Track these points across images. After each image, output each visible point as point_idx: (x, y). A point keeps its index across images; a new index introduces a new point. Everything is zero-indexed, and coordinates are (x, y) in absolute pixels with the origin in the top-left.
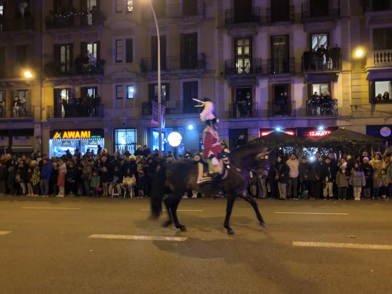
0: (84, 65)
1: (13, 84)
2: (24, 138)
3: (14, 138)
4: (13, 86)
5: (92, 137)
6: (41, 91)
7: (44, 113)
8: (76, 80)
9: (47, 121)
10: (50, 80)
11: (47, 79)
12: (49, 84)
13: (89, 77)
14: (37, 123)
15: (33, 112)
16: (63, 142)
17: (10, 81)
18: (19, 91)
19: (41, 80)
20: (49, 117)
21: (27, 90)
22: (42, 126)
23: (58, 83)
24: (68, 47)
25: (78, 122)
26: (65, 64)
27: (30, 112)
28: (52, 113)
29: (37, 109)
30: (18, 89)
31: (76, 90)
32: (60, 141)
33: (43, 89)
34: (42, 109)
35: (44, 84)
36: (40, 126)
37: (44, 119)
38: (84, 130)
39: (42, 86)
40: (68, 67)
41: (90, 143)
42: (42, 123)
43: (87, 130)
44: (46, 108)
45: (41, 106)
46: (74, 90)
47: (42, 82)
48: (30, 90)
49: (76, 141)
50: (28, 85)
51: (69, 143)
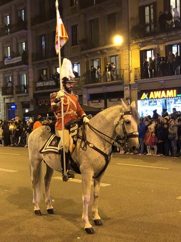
0: (168, 22)
1: (106, 51)
2: (117, 100)
3: (108, 100)
4: (106, 53)
5: (178, 95)
6: (129, 54)
7: (132, 75)
8: (161, 39)
9: (135, 83)
10: (137, 42)
11: (134, 42)
12: (136, 46)
13: (174, 33)
14: (126, 85)
15: (123, 75)
16: (150, 102)
17: (104, 49)
18: (111, 57)
19: (128, 44)
20: (136, 79)
21: (117, 55)
22: (130, 88)
23: (143, 45)
24: (151, 6)
25: (163, 81)
26: (150, 25)
27: (120, 75)
28: (139, 74)
29: (126, 72)
30: (110, 55)
31: (161, 49)
32: (147, 102)
33: (130, 52)
34: (130, 72)
35: (131, 47)
36: (129, 88)
37: (132, 82)
38: (170, 89)
39: (129, 49)
40: (152, 27)
41: (176, 102)
42: (130, 85)
43: (173, 89)
44: (133, 70)
45: (129, 69)
46: (159, 49)
47: (129, 46)
48: (120, 55)
49: (162, 101)
50: (118, 50)
51: (155, 104)
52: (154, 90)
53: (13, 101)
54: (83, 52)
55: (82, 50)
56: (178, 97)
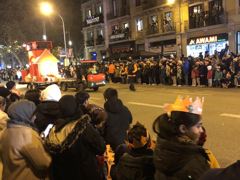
1: (162, 9)
2: (171, 46)
3: (164, 47)
5: (219, 40)
6: (180, 10)
7: (183, 26)
9: (184, 32)
12: (185, 4)
14: (178, 35)
15: (175, 27)
16: (197, 47)
17: (161, 7)
18: (166, 13)
19: (179, 2)
20: (185, 29)
21: (171, 12)
23: (191, 2)
25: (207, 30)
27: (173, 27)
28: (188, 25)
29: (178, 24)
31: (205, 5)
32: (194, 46)
33: (181, 8)
34: (181, 24)
36: (180, 36)
37: (183, 31)
38: (212, 36)
39: (180, 7)
41: (217, 46)
42: (181, 34)
43: (214, 35)
44: (183, 22)
45: (180, 22)
47: (180, 4)
48: (173, 11)
49: (206, 45)
50: (171, 8)
51: (200, 48)
52: (199, 38)
53: (94, 50)
54: (144, 11)
55: (144, 9)
56: (219, 42)
